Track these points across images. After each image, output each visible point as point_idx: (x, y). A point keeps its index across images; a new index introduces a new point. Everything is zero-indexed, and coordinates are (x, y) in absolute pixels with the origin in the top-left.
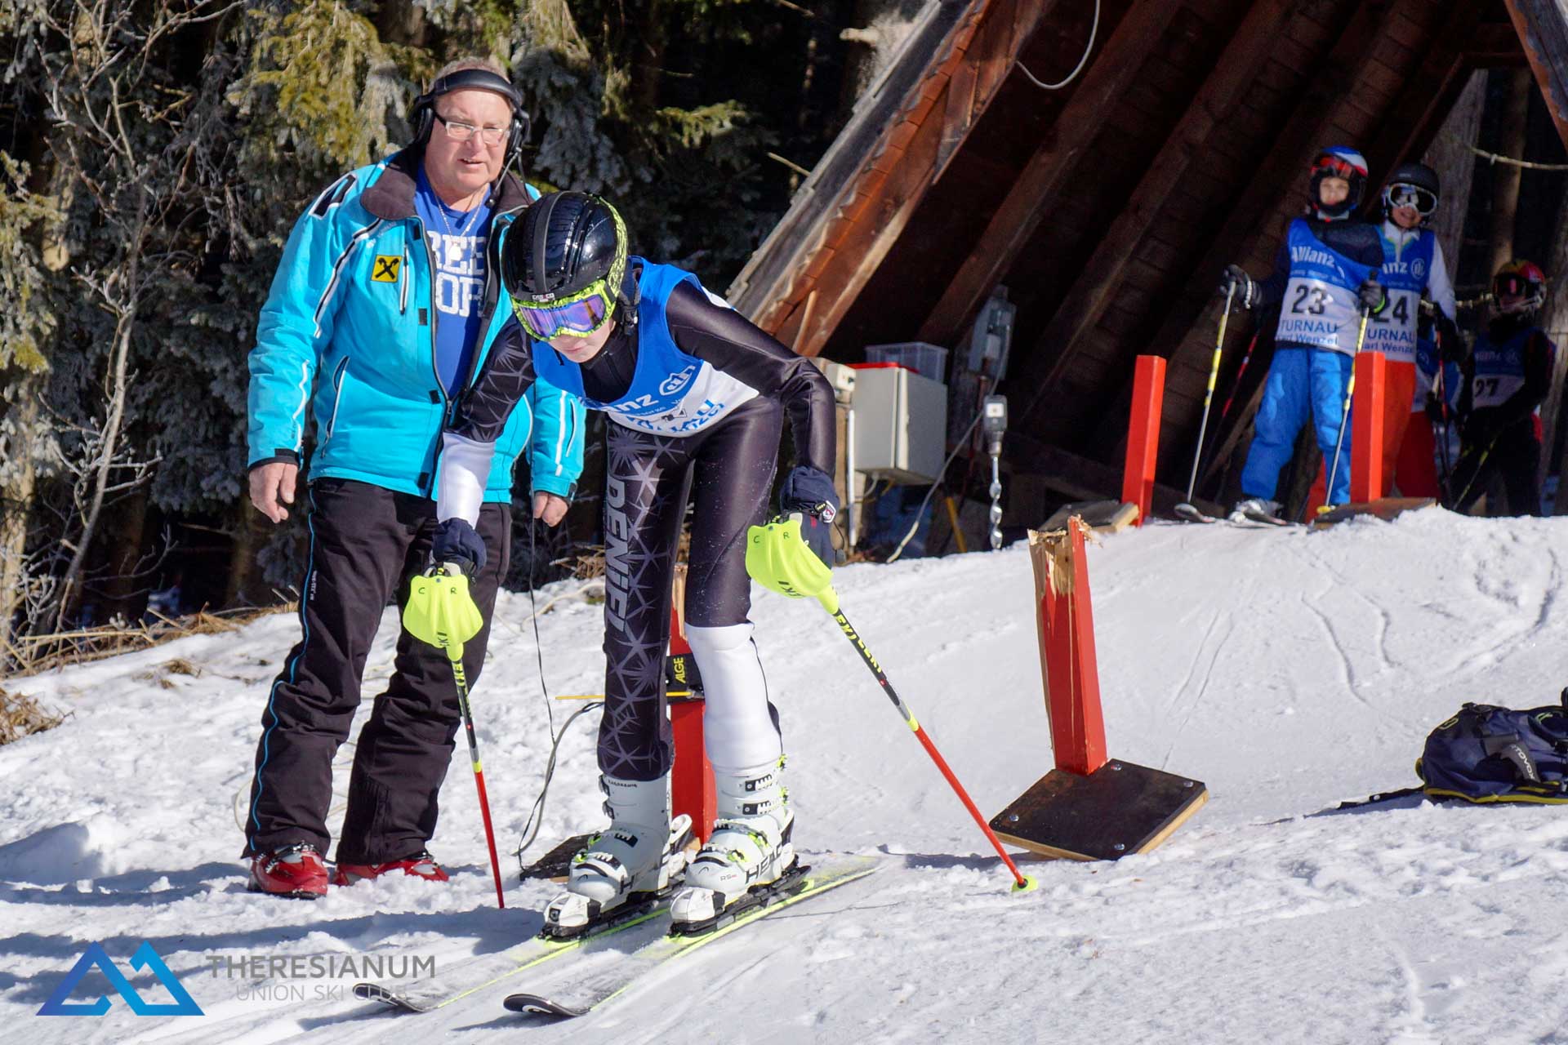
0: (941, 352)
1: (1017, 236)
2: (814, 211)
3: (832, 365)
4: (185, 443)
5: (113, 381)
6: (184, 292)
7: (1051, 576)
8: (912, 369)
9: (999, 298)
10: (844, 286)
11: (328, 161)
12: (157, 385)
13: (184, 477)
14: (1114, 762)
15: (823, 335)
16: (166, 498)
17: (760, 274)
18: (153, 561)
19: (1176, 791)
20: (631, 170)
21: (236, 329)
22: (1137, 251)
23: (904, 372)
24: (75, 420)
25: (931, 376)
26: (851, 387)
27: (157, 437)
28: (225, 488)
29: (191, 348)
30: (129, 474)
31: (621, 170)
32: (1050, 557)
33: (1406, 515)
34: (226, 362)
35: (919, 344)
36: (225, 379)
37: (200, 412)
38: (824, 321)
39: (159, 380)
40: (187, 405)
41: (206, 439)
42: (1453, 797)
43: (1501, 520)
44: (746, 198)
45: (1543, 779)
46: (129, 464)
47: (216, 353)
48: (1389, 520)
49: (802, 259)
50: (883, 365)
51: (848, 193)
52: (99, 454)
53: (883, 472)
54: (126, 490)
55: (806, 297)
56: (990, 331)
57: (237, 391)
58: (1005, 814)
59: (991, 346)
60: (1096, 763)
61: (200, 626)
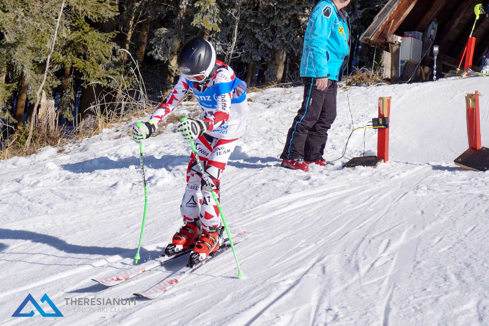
0: (421, 34)
1: (440, 7)
3: (397, 36)
4: (249, 48)
5: (234, 34)
6: (250, 15)
7: (470, 104)
9: (435, 21)
10: (400, 19)
13: (249, 55)
14: (483, 147)
15: (395, 29)
16: (244, 60)
17: (382, 15)
18: (242, 74)
21: (261, 23)
22: (466, 10)
23: (413, 38)
24: (225, 42)
25: (418, 39)
26: (401, 41)
27: (243, 46)
28: (258, 58)
29: (251, 27)
30: (237, 55)
32: (470, 99)
34: (259, 30)
35: (417, 32)
36: (258, 34)
37: (253, 41)
38: (395, 26)
39: (244, 34)
40: (250, 39)
41: (254, 47)
46: (237, 52)
47: (257, 28)
49: (391, 12)
50: (408, 36)
52: (231, 50)
53: (407, 61)
54: (236, 58)
55: (392, 20)
56: (432, 29)
57: (261, 37)
58: (457, 159)
59: (432, 32)
60: (479, 148)
61: (253, 90)
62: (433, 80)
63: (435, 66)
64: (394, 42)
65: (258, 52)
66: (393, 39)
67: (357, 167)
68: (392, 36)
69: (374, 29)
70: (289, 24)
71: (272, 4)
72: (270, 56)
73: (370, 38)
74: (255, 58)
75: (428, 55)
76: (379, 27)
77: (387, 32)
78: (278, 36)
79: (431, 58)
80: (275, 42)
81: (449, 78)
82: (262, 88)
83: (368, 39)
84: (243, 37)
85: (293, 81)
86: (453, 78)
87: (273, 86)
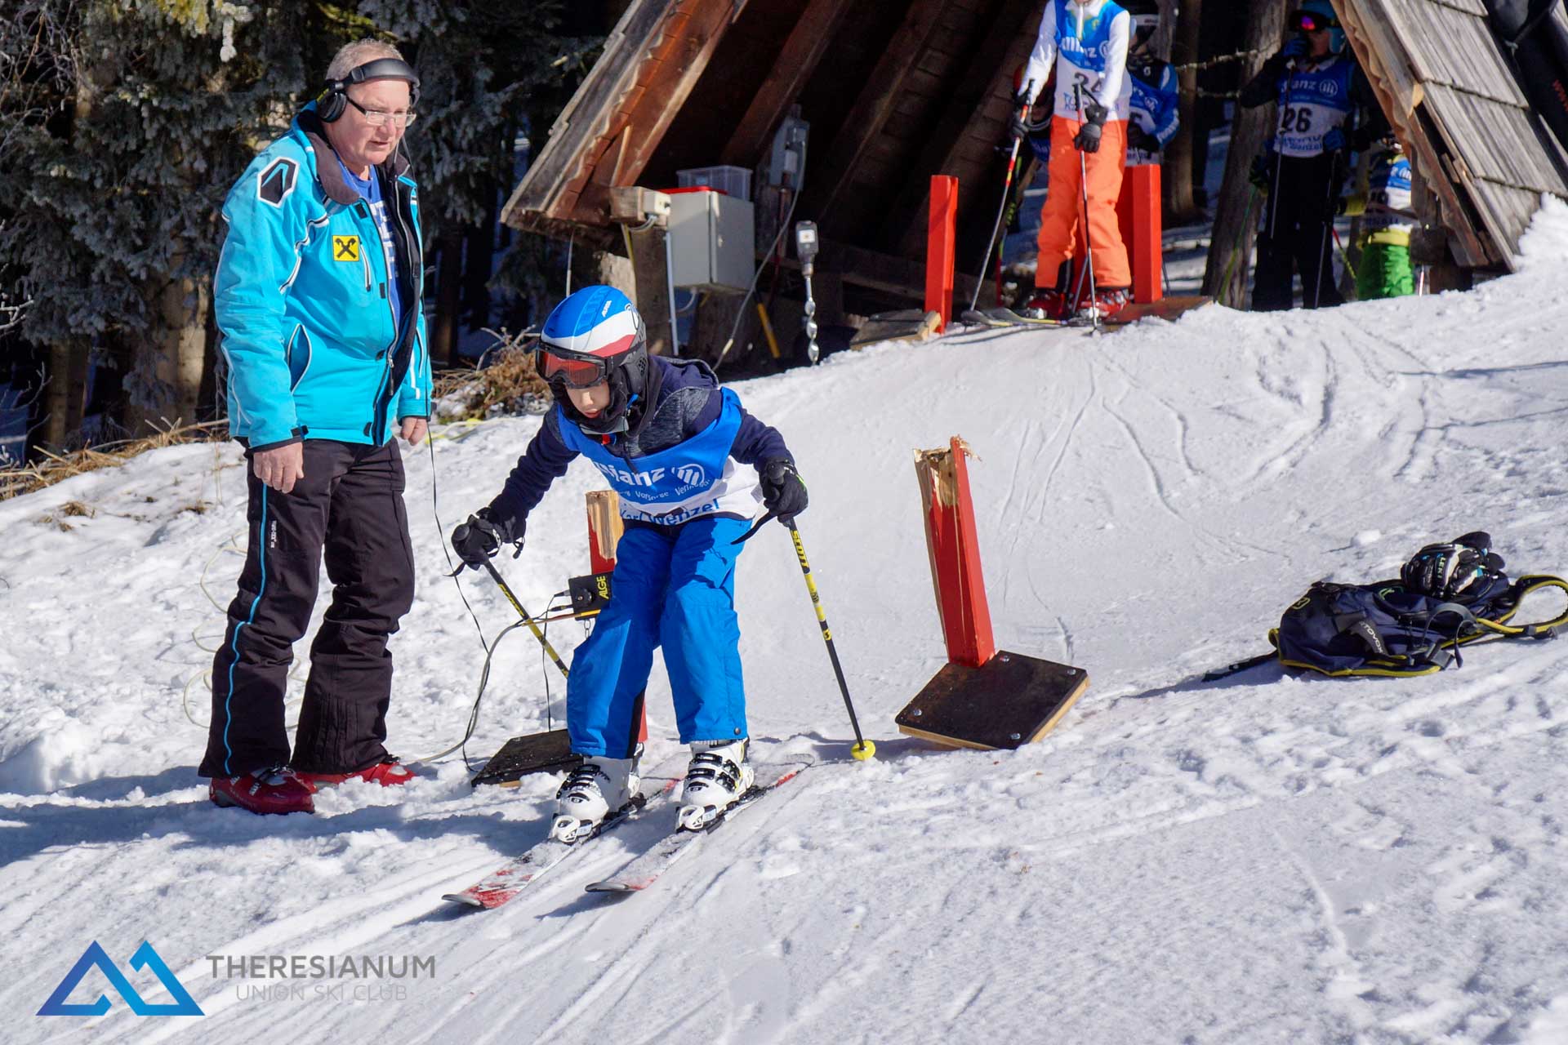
0: (745, 173)
1: (808, 60)
2: (625, 54)
3: (649, 193)
4: (51, 282)
6: (42, 146)
7: (937, 490)
8: (721, 192)
9: (794, 116)
10: (655, 120)
11: (170, 21)
12: (22, 231)
13: (52, 314)
14: (1002, 653)
15: (639, 165)
16: (36, 334)
17: (580, 113)
18: (30, 395)
19: (1060, 679)
20: (446, 10)
21: (93, 178)
22: (917, 60)
23: (715, 195)
25: (737, 196)
26: (667, 211)
27: (23, 278)
28: (91, 324)
29: (53, 197)
31: (437, 12)
32: (935, 473)
33: (1188, 314)
34: (84, 208)
35: (727, 167)
36: (84, 224)
37: (62, 253)
38: (639, 153)
39: (23, 225)
40: (50, 247)
41: (69, 279)
42: (1308, 669)
43: (1274, 313)
44: (549, 25)
45: (1391, 652)
47: (76, 200)
48: (1173, 320)
49: (617, 98)
50: (695, 189)
51: (656, 35)
53: (699, 287)
55: (622, 131)
56: (787, 148)
57: (97, 234)
58: (909, 709)
59: (789, 161)
60: (986, 655)
61: (85, 462)
62: (807, 363)
64: (640, 217)
65: (88, 297)
66: (634, 205)
67: (526, 779)
68: (628, 193)
69: (557, 171)
70: (209, 171)
71: (128, 97)
72: (142, 308)
73: (541, 209)
74: (79, 325)
75: (782, 253)
76: (576, 162)
77: (609, 181)
78: (167, 225)
79: (792, 264)
80: (157, 252)
82: (119, 449)
83: (536, 213)
84: (21, 239)
86: (886, 345)
87: (165, 436)
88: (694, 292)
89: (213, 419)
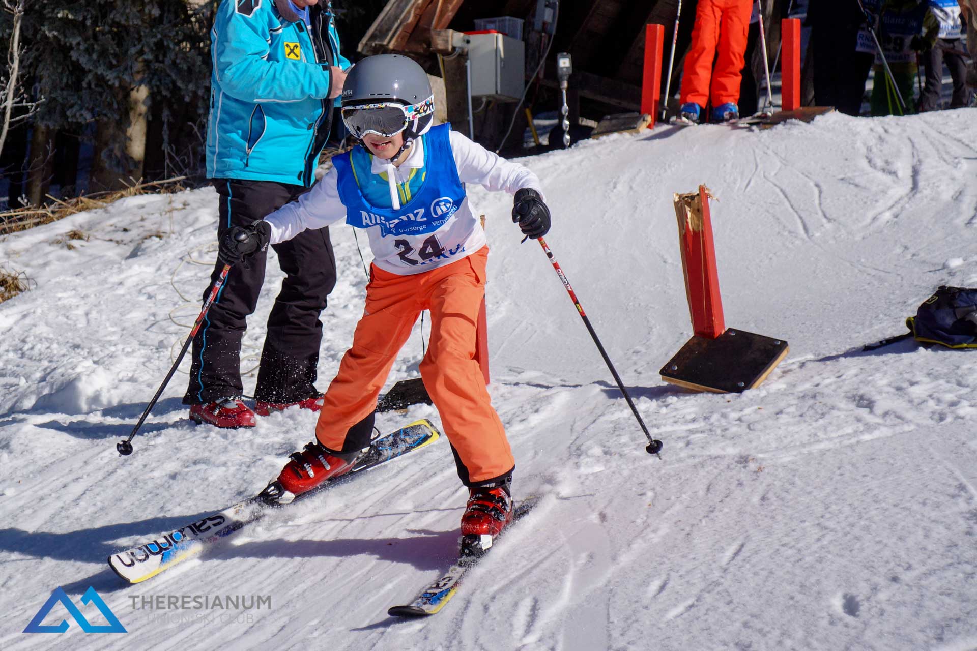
0: (520, 22)
3: (457, 34)
4: (55, 88)
5: (12, 54)
7: (689, 220)
8: (504, 34)
12: (37, 53)
13: (55, 108)
14: (730, 330)
15: (450, 15)
16: (45, 122)
19: (770, 347)
21: (85, 19)
23: (500, 36)
25: (514, 36)
26: (468, 46)
27: (36, 84)
28: (82, 115)
29: (58, 31)
30: (25, 110)
32: (688, 209)
33: (818, 118)
34: (79, 39)
35: (507, 18)
36: (79, 49)
37: (63, 69)
38: (450, 7)
39: (37, 50)
40: (55, 65)
41: (67, 85)
42: (935, 344)
43: (876, 118)
46: (24, 104)
47: (74, 34)
48: (808, 122)
50: (487, 31)
52: (6, 100)
53: (488, 96)
54: (23, 119)
56: (546, 6)
57: (87, 56)
58: (669, 365)
59: (547, 14)
60: (720, 331)
61: (80, 205)
62: (563, 147)
63: (565, 107)
64: (450, 49)
65: (80, 98)
66: (447, 41)
67: (411, 408)
68: (443, 33)
69: (396, 18)
70: (161, 16)
72: (115, 106)
73: (385, 43)
74: (74, 116)
75: (541, 76)
76: (409, 12)
77: (430, 25)
78: (133, 51)
79: (551, 84)
80: (126, 69)
81: (604, 138)
82: (103, 197)
83: (383, 46)
84: (36, 58)
85: (187, 171)
86: (615, 136)
87: (132, 189)
88: (484, 100)
89: (163, 179)
